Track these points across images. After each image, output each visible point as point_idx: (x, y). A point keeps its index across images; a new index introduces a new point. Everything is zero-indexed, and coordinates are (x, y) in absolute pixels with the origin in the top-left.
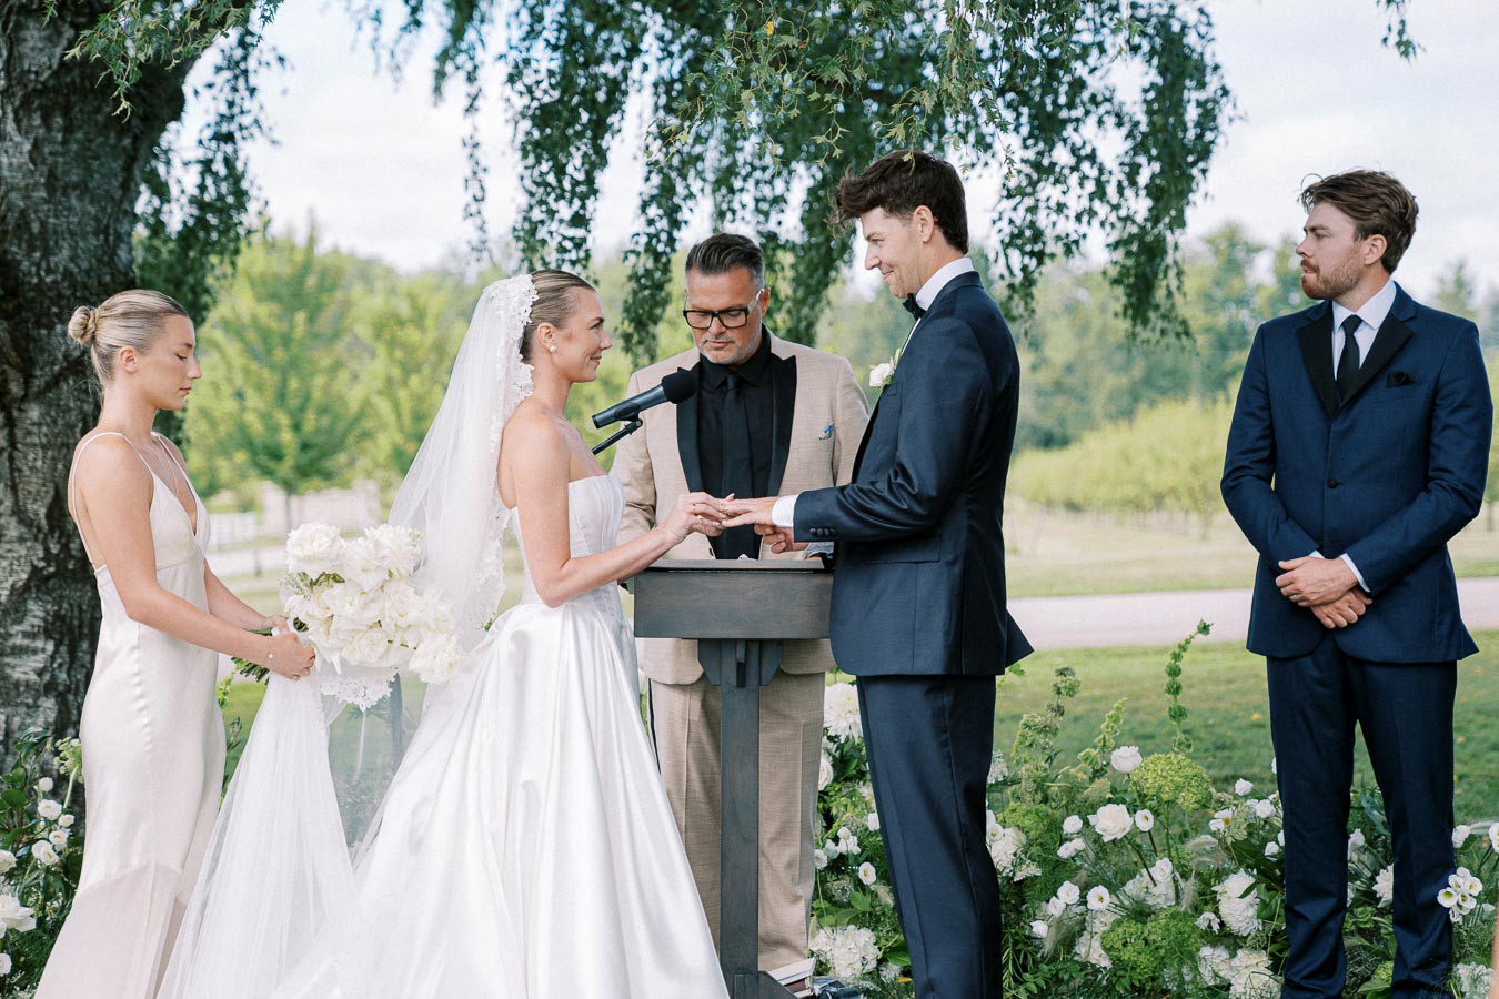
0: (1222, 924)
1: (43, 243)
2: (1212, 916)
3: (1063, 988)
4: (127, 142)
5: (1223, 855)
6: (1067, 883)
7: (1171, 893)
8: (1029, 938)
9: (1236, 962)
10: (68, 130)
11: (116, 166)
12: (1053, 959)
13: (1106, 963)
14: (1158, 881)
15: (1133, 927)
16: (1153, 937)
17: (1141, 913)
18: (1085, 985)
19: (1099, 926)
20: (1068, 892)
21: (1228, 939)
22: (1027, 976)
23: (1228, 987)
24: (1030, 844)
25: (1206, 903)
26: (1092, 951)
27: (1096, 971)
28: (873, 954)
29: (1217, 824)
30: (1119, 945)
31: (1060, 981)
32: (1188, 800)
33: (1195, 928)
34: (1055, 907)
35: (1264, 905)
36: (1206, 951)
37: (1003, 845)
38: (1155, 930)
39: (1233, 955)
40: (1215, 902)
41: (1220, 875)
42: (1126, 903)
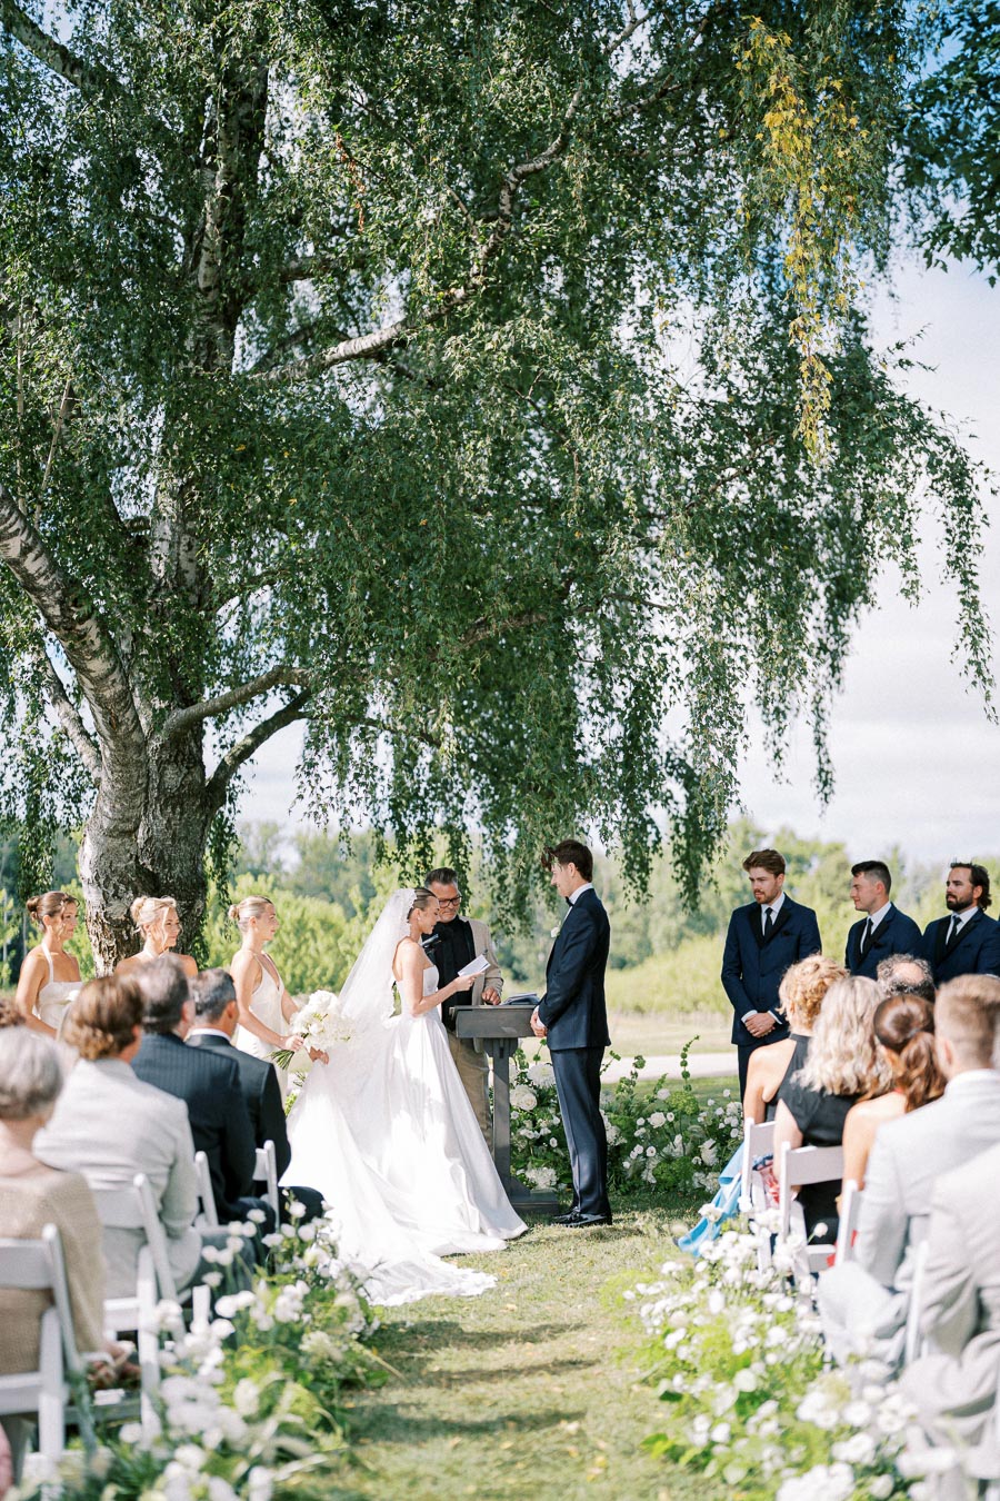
0: (702, 1161)
2: (698, 1158)
3: (636, 1191)
5: (703, 1132)
6: (638, 1146)
7: (682, 1150)
8: (622, 1169)
9: (708, 1177)
10: (182, 814)
12: (633, 1178)
13: (654, 1180)
14: (677, 1146)
15: (666, 1165)
16: (674, 1169)
17: (669, 1160)
19: (652, 1165)
20: (638, 1149)
21: (705, 1168)
22: (621, 1186)
23: (705, 1187)
24: (623, 1130)
25: (696, 1152)
26: (648, 1177)
28: (555, 1179)
29: (700, 1119)
30: (660, 1173)
31: (635, 1188)
32: (689, 1110)
33: (692, 1164)
34: (633, 1155)
35: (719, 1152)
36: (696, 1173)
37: (611, 1134)
38: (675, 1166)
39: (706, 1174)
40: (700, 1152)
41: (702, 1141)
42: (663, 1155)
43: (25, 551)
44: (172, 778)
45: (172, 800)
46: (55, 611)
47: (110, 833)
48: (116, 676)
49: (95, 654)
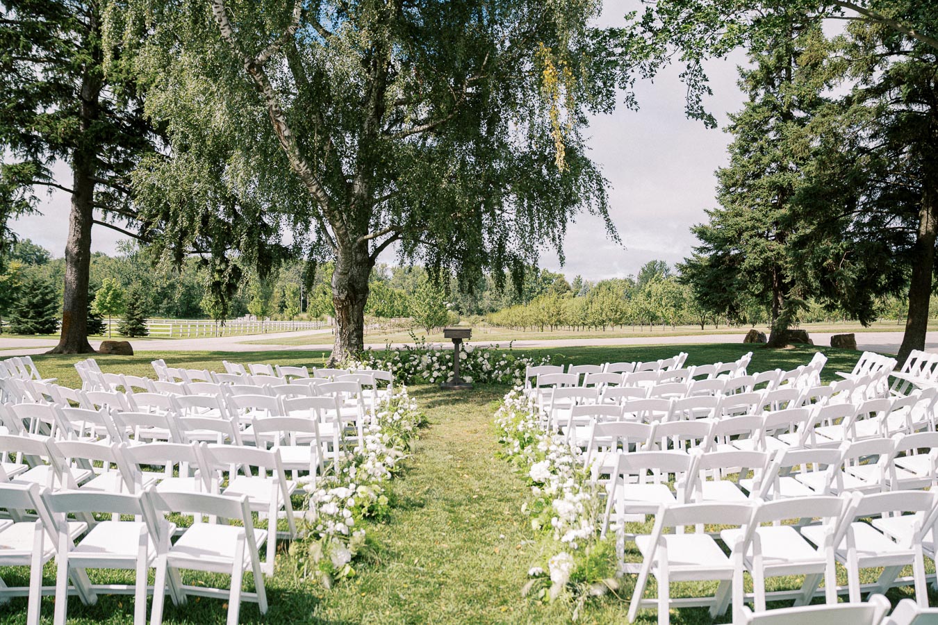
1: (358, 283)
4: (368, 268)
6: (497, 371)
10: (362, 268)
11: (367, 271)
14: (508, 371)
17: (505, 375)
18: (498, 383)
21: (516, 377)
22: (491, 382)
24: (492, 365)
26: (499, 379)
31: (495, 382)
32: (512, 361)
43: (317, 190)
44: (359, 257)
45: (358, 264)
46: (326, 208)
47: (340, 274)
48: (343, 227)
49: (337, 221)
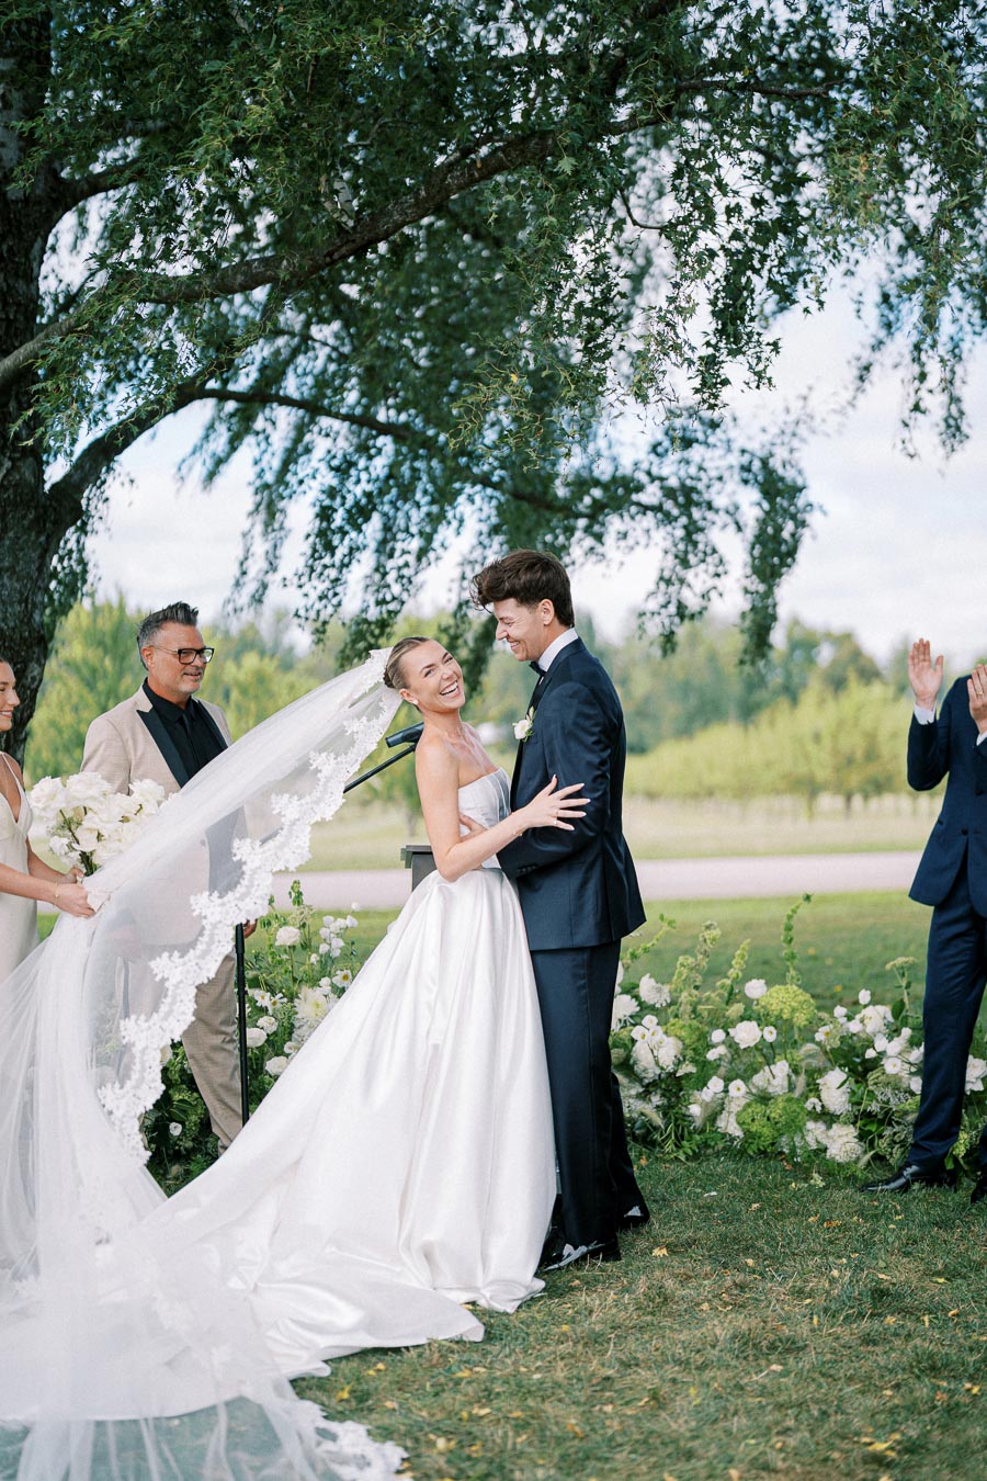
0: (823, 1106)
2: (816, 1101)
3: (710, 1151)
4: (42, 539)
5: (823, 1058)
6: (715, 1078)
7: (786, 1084)
8: (684, 1115)
9: (831, 1132)
11: (35, 555)
12: (702, 1131)
13: (738, 1133)
14: (776, 1077)
15: (760, 1108)
16: (773, 1115)
17: (764, 1098)
18: (724, 1148)
19: (735, 1106)
20: (715, 1084)
21: (828, 1118)
22: (684, 1143)
23: (826, 1149)
24: (686, 1047)
25: (811, 1091)
26: (729, 1125)
27: (732, 1139)
29: (819, 1036)
30: (749, 1120)
31: (706, 1145)
32: (801, 1019)
33: (802, 1108)
34: (707, 1094)
35: (853, 1093)
36: (810, 1125)
37: (667, 1049)
38: (776, 1111)
39: (829, 1127)
40: (817, 1090)
41: (821, 1072)
42: (754, 1091)
